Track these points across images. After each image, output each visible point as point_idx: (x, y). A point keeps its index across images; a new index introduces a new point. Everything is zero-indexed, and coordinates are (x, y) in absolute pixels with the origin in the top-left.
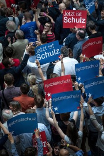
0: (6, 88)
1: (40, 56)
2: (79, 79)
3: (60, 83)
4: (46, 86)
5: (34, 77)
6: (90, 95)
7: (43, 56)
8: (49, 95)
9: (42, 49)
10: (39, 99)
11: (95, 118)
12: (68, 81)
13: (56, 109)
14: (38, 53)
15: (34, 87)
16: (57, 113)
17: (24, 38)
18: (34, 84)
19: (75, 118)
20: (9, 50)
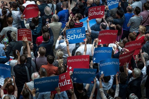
0: (38, 57)
1: (70, 37)
2: (94, 59)
3: (80, 60)
4: (69, 61)
5: (62, 53)
6: (102, 72)
7: (72, 38)
8: (70, 68)
9: (72, 32)
10: (62, 70)
11: (103, 91)
12: (87, 60)
13: (75, 79)
14: (69, 34)
15: (60, 60)
16: (75, 82)
17: (59, 21)
18: (61, 58)
19: (86, 88)
20: (45, 29)
